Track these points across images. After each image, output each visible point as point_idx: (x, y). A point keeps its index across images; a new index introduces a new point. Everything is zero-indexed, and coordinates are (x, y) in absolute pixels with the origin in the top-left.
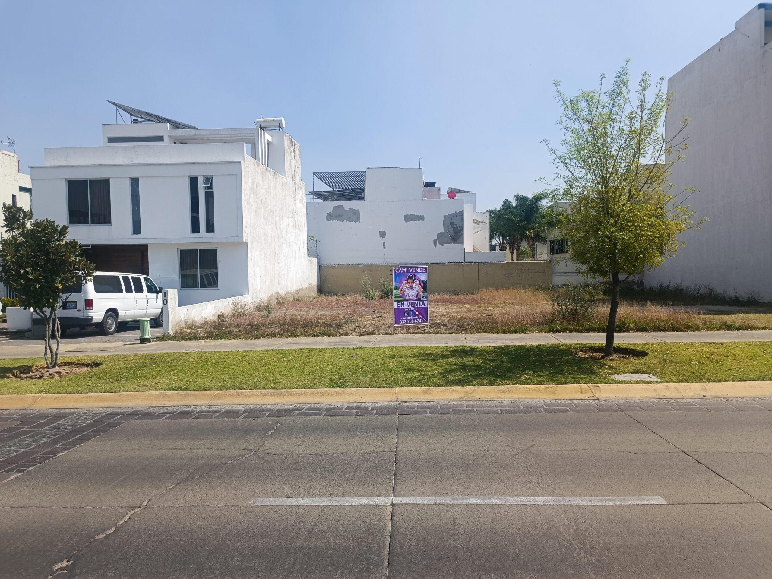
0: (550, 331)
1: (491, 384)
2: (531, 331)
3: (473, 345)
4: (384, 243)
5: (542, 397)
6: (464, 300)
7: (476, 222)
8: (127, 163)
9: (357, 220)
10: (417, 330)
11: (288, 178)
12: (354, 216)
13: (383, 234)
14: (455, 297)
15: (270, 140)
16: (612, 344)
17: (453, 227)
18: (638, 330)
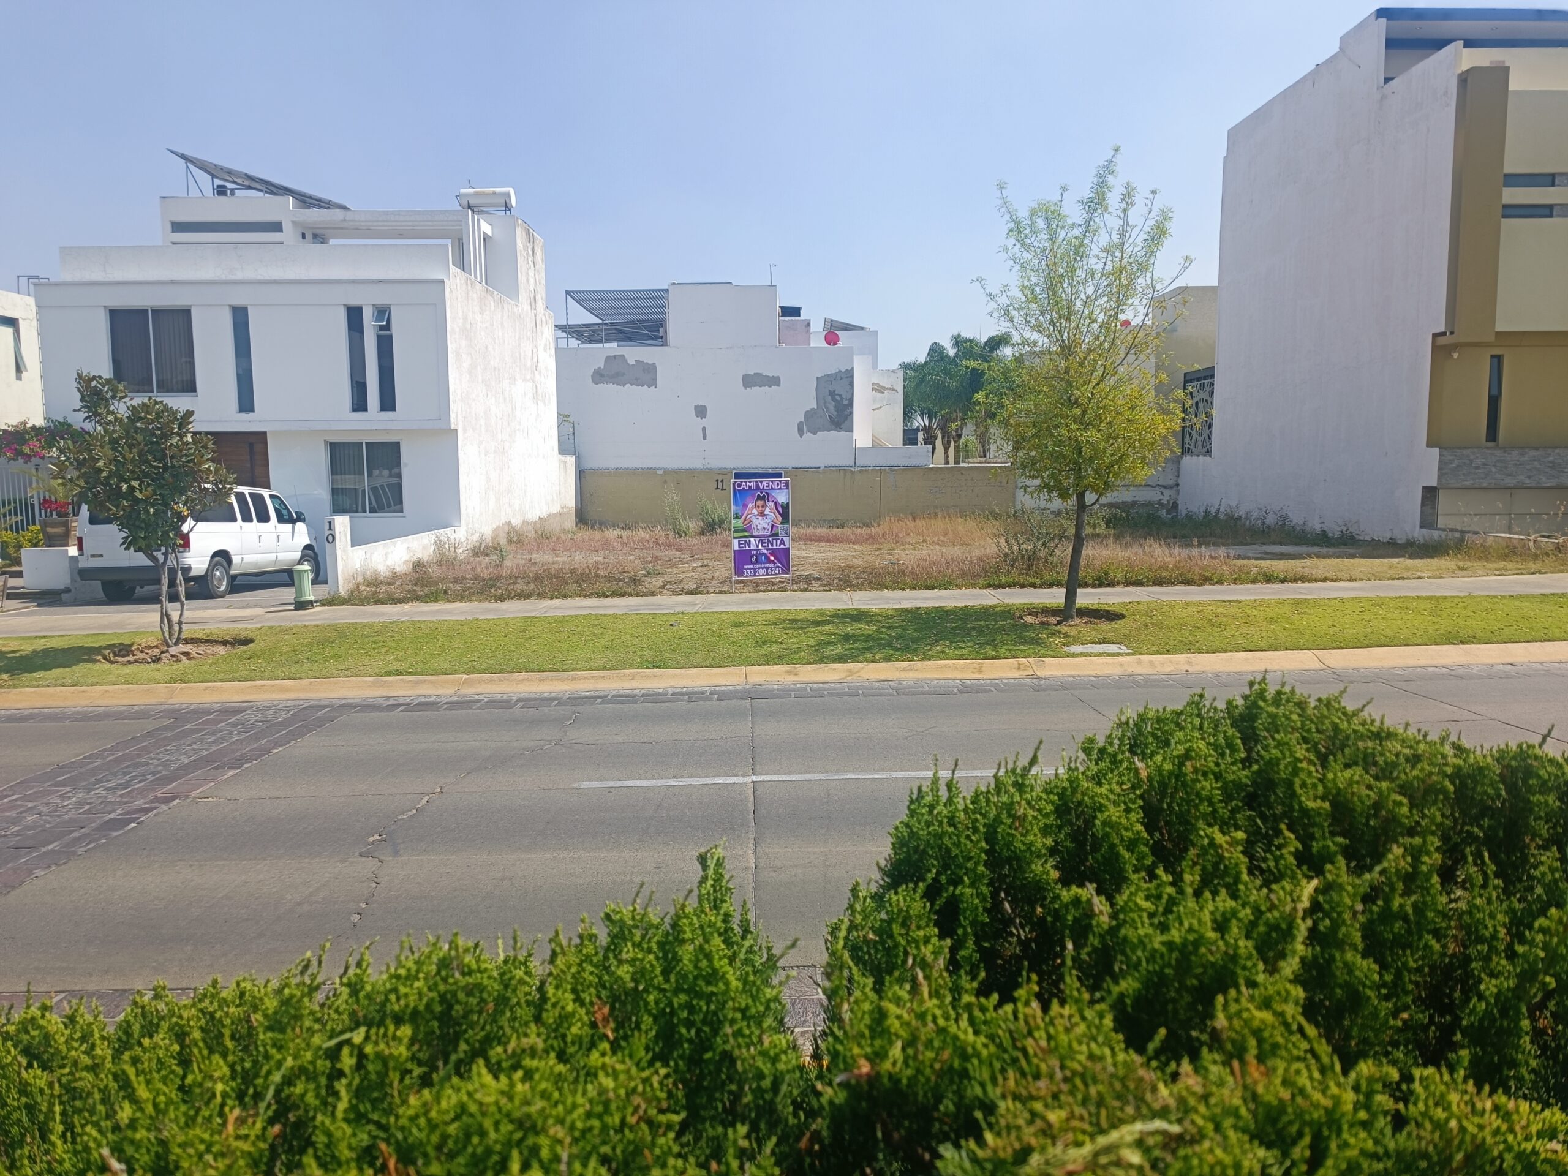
0: (989, 586)
1: (887, 659)
2: (959, 587)
3: (863, 607)
4: (704, 429)
5: (959, 676)
6: (853, 537)
7: (878, 389)
8: (224, 278)
9: (653, 383)
10: (771, 586)
11: (525, 306)
12: (646, 375)
13: (701, 411)
14: (835, 531)
15: (489, 231)
16: (1074, 602)
17: (834, 399)
18: (1129, 583)
